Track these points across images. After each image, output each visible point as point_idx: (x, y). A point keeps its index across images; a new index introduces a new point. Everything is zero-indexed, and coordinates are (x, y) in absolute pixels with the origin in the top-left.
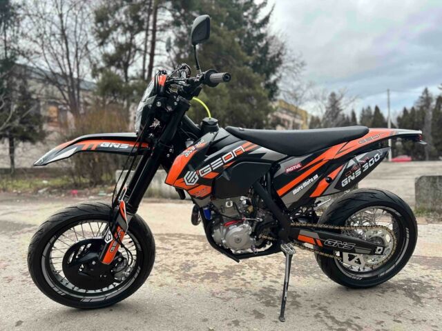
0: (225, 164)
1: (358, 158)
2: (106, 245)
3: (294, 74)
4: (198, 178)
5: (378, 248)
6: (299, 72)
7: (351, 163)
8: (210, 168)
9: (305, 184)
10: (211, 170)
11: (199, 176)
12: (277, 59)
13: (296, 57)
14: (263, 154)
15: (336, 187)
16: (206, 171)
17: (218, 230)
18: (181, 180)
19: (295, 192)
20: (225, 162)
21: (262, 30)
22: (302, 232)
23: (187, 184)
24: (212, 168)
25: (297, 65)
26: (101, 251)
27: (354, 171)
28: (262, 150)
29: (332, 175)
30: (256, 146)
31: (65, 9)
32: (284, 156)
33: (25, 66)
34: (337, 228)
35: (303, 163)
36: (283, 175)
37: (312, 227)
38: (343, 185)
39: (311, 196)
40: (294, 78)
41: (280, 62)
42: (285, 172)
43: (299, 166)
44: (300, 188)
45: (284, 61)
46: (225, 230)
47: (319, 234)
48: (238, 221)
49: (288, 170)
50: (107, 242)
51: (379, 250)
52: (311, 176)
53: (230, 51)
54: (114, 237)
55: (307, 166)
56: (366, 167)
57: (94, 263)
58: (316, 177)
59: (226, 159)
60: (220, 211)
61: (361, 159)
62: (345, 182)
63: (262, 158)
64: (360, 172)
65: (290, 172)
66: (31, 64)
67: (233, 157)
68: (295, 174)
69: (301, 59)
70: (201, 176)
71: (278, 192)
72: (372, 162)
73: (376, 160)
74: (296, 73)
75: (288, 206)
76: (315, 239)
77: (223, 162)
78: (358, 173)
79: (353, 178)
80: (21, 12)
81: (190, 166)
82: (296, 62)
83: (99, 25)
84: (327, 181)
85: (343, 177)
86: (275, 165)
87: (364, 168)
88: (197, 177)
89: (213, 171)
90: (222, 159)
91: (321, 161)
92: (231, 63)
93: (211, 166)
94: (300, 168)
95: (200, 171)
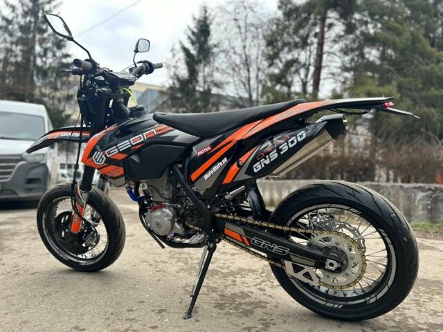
0: (133, 146)
1: (276, 138)
4: (105, 159)
7: (266, 143)
8: (116, 149)
9: (215, 168)
10: (117, 151)
11: (106, 156)
14: (176, 137)
15: (247, 173)
16: (113, 152)
18: (90, 159)
19: (206, 177)
20: (133, 144)
22: (228, 225)
23: (96, 163)
24: (119, 150)
27: (268, 153)
28: (176, 132)
29: (242, 160)
32: (197, 138)
35: (213, 145)
36: (196, 158)
38: (255, 171)
39: (224, 183)
42: (197, 156)
43: (209, 148)
44: (210, 172)
46: (152, 214)
47: (243, 229)
49: (200, 153)
51: (332, 265)
52: (220, 160)
55: (216, 148)
56: (285, 148)
58: (225, 160)
59: (133, 141)
62: (257, 167)
63: (174, 141)
64: (276, 155)
65: (201, 156)
67: (143, 139)
68: (206, 157)
70: (108, 156)
71: (191, 176)
72: (292, 142)
73: (300, 139)
75: (202, 193)
76: (241, 235)
77: (131, 144)
78: (274, 155)
79: (267, 162)
81: (98, 147)
84: (238, 166)
85: (255, 161)
87: (281, 150)
88: (103, 157)
89: (119, 152)
90: (130, 141)
91: (230, 142)
93: (117, 147)
94: (209, 151)
95: (106, 152)
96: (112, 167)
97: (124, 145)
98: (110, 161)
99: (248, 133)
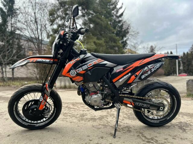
0: (88, 68)
1: (149, 66)
2: (40, 102)
3: (134, 37)
4: (76, 73)
5: (161, 107)
6: (136, 37)
7: (146, 68)
8: (82, 69)
9: (125, 77)
10: (82, 70)
11: (77, 72)
12: (126, 31)
13: (135, 30)
14: (106, 64)
15: (139, 79)
16: (80, 70)
17: (87, 97)
18: (69, 73)
19: (120, 80)
20: (89, 67)
21: (120, 19)
22: (125, 99)
23: (71, 75)
24: (83, 69)
25: (136, 34)
26: (38, 104)
27: (147, 72)
28: (106, 62)
29: (137, 74)
30: (103, 60)
31: (37, 11)
32: (115, 65)
33: (19, 35)
35: (124, 68)
36: (116, 73)
37: (130, 97)
38: (142, 78)
39: (128, 83)
40: (134, 39)
41: (128, 32)
42: (116, 72)
44: (122, 79)
45: (130, 32)
46: (90, 97)
47: (132, 100)
48: (96, 93)
49: (117, 71)
50: (41, 101)
51: (162, 108)
52: (127, 74)
53: (106, 27)
54: (43, 98)
55: (126, 69)
56: (153, 70)
57: (35, 109)
58: (130, 74)
59: (89, 65)
60: (88, 88)
61: (150, 67)
62: (143, 77)
63: (106, 66)
64: (150, 72)
65: (118, 72)
66: (22, 34)
67: (92, 65)
68: (120, 73)
69: (137, 31)
71: (113, 80)
72: (155, 68)
73: (158, 67)
74: (135, 37)
75: (117, 87)
76: (131, 102)
77: (88, 67)
78: (149, 72)
79: (147, 75)
80: (18, 12)
81: (72, 68)
82: (135, 32)
83: (51, 17)
84: (135, 76)
85: (142, 74)
86: (112, 69)
87: (152, 71)
88: (75, 72)
89: (83, 70)
90: (87, 65)
91: (132, 67)
92: (106, 32)
93: (82, 68)
94: (122, 70)
95: (77, 70)
96: (78, 77)
97: (85, 67)
98: (78, 74)
99: (139, 64)
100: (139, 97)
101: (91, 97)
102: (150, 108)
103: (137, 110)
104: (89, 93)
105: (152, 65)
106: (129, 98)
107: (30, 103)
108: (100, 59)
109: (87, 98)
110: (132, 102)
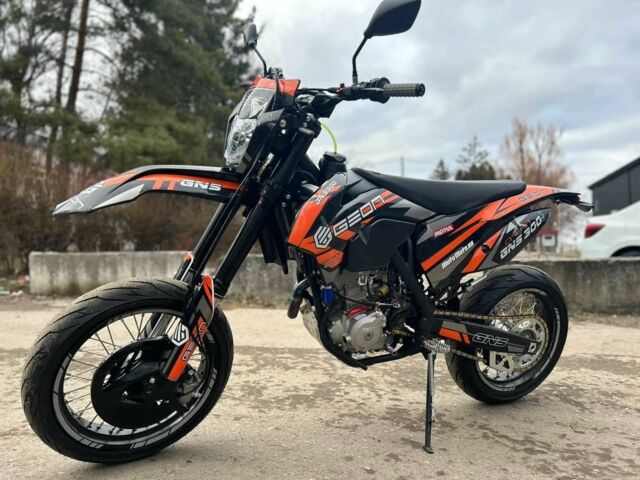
0: (363, 219)
1: (519, 220)
2: (176, 349)
4: (331, 238)
5: (532, 344)
7: (511, 226)
8: (346, 224)
9: (458, 254)
11: (333, 234)
14: (407, 209)
15: (494, 259)
16: (342, 229)
17: (339, 322)
18: (309, 239)
19: (445, 264)
20: (364, 216)
22: (446, 324)
23: (318, 246)
24: (348, 225)
26: (166, 360)
27: (515, 238)
28: (405, 203)
29: (489, 243)
30: (397, 196)
32: (433, 213)
34: (479, 317)
35: (456, 224)
36: (431, 240)
37: (457, 316)
38: (502, 257)
39: (463, 271)
42: (433, 237)
43: (451, 228)
44: (451, 259)
46: (348, 323)
47: (466, 325)
48: (368, 308)
49: (438, 234)
50: (179, 344)
51: (533, 347)
52: (465, 243)
54: (191, 334)
55: (460, 228)
56: (528, 232)
57: (152, 380)
58: (471, 244)
59: (365, 211)
61: (522, 223)
62: (505, 252)
63: (406, 214)
64: (521, 240)
65: (439, 237)
67: (372, 211)
68: (446, 239)
70: (336, 234)
71: (422, 264)
72: (533, 227)
73: (538, 225)
75: (434, 285)
76: (461, 334)
77: (361, 216)
78: (519, 240)
79: (513, 247)
81: (322, 218)
84: (484, 251)
85: (503, 245)
86: (420, 226)
87: (525, 235)
88: (330, 236)
89: (349, 229)
90: (360, 212)
91: (477, 222)
93: (347, 221)
94: (451, 232)
95: (334, 227)
96: (334, 252)
97: (354, 218)
99: (497, 213)
100: (473, 316)
101: (353, 322)
102: (510, 348)
103: (465, 355)
104: (344, 307)
105: (524, 216)
106: (457, 322)
107: (130, 356)
108: (388, 193)
109: (337, 328)
110: (466, 331)
